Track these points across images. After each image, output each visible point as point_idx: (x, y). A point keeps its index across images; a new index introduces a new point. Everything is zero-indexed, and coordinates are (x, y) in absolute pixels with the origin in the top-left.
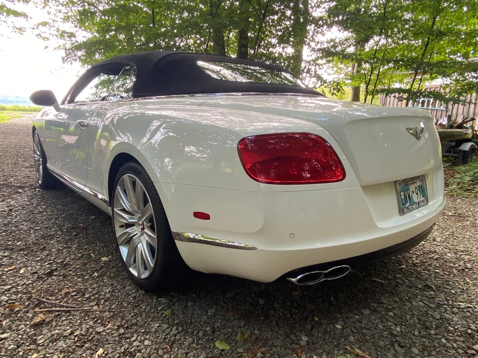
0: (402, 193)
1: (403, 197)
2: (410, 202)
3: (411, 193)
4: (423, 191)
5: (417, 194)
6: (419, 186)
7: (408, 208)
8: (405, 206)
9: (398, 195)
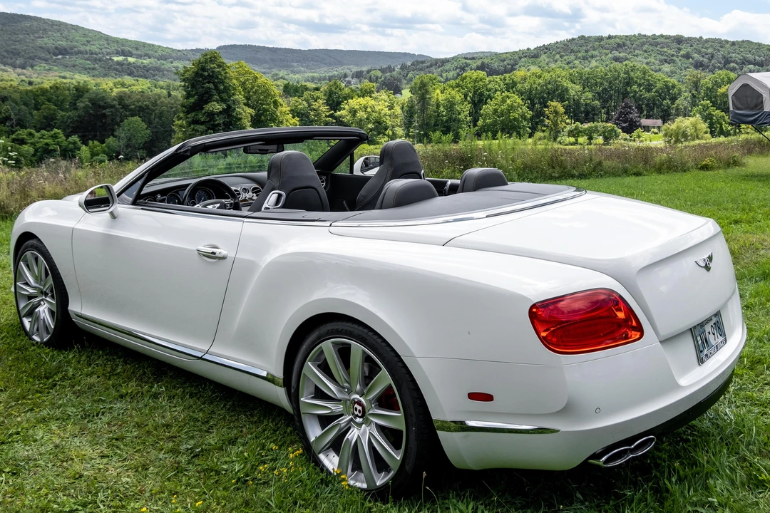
0: (699, 338)
1: (700, 342)
2: (708, 346)
3: (707, 334)
4: (719, 328)
5: (714, 334)
6: (714, 324)
7: (706, 355)
8: (702, 352)
9: (695, 341)
